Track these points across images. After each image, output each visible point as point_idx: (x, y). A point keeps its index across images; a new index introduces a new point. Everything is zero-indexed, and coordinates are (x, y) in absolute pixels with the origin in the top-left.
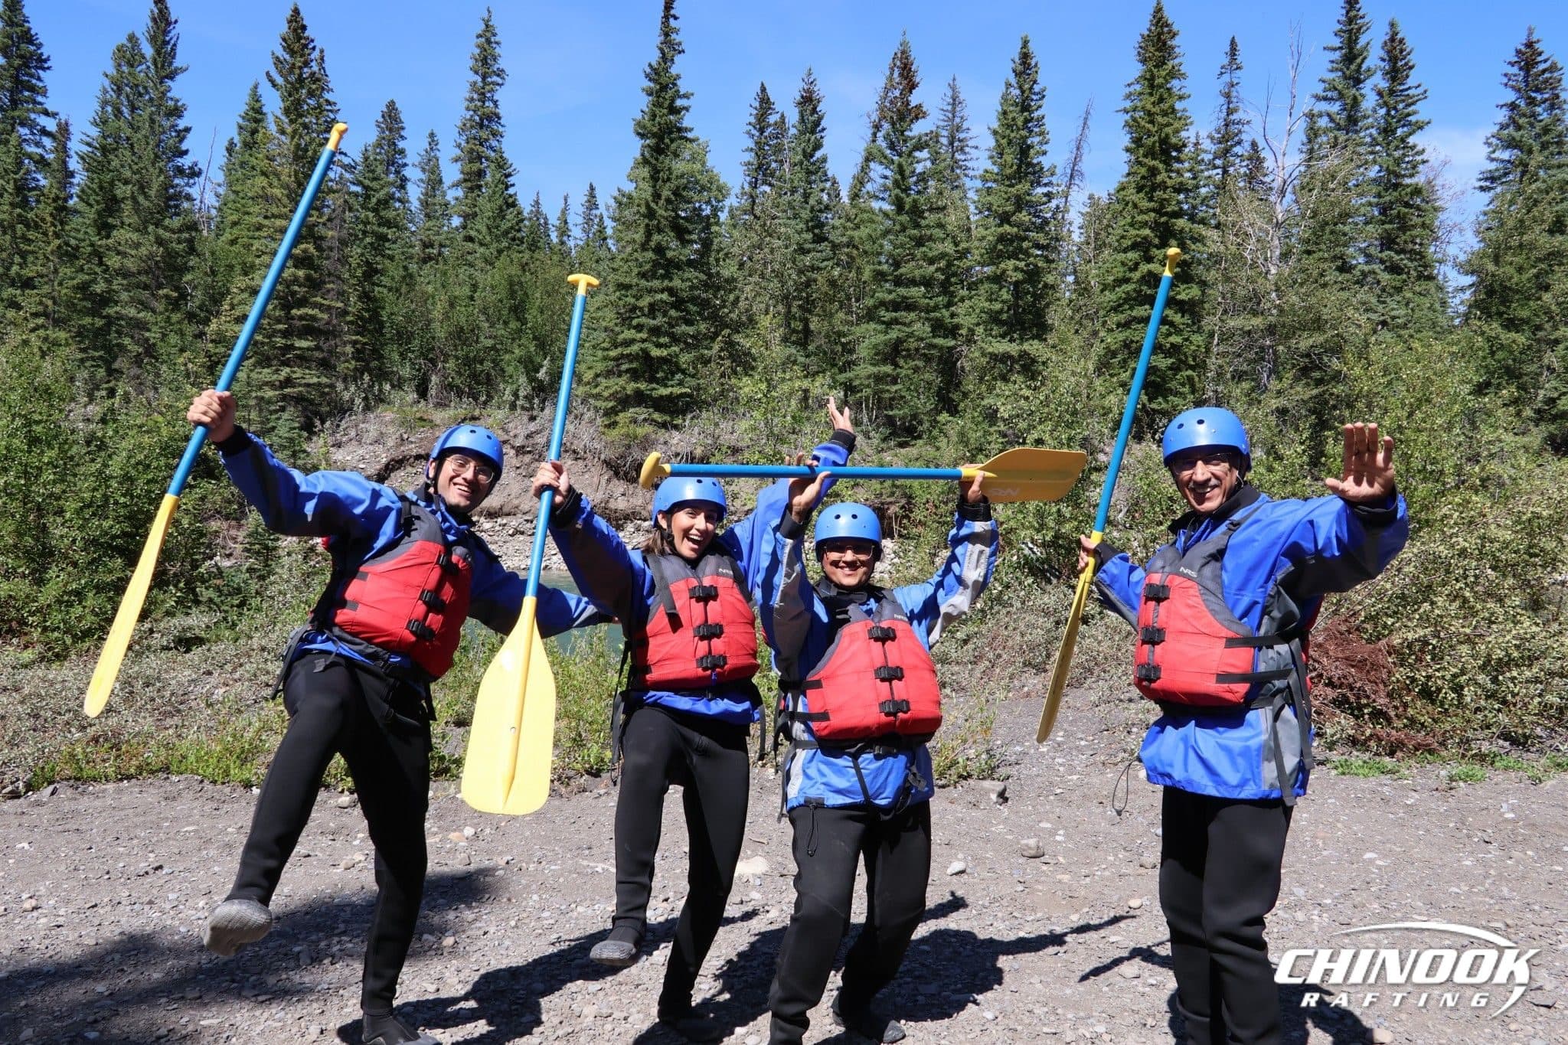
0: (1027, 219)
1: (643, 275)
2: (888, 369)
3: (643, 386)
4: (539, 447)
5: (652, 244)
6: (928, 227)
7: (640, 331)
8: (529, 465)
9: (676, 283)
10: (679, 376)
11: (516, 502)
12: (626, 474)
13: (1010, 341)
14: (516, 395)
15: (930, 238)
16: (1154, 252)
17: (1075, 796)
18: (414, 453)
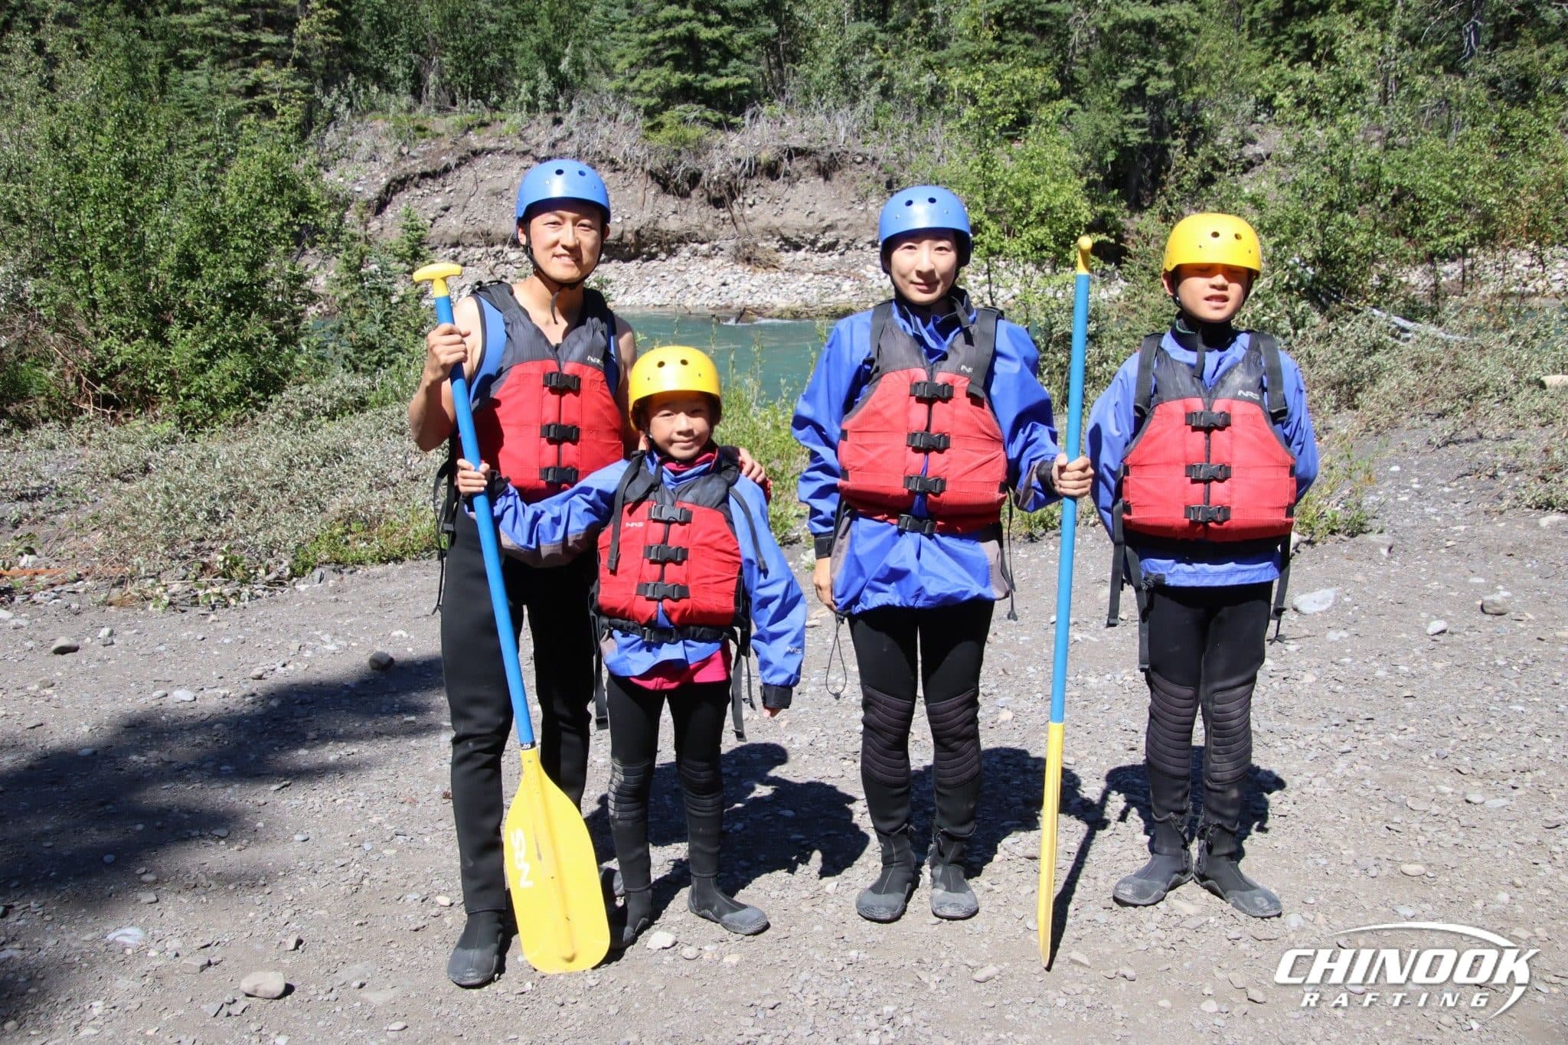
2: (990, 45)
3: (690, 77)
7: (684, 6)
10: (734, 63)
12: (677, 187)
13: (1155, 3)
14: (533, 92)
18: (418, 170)
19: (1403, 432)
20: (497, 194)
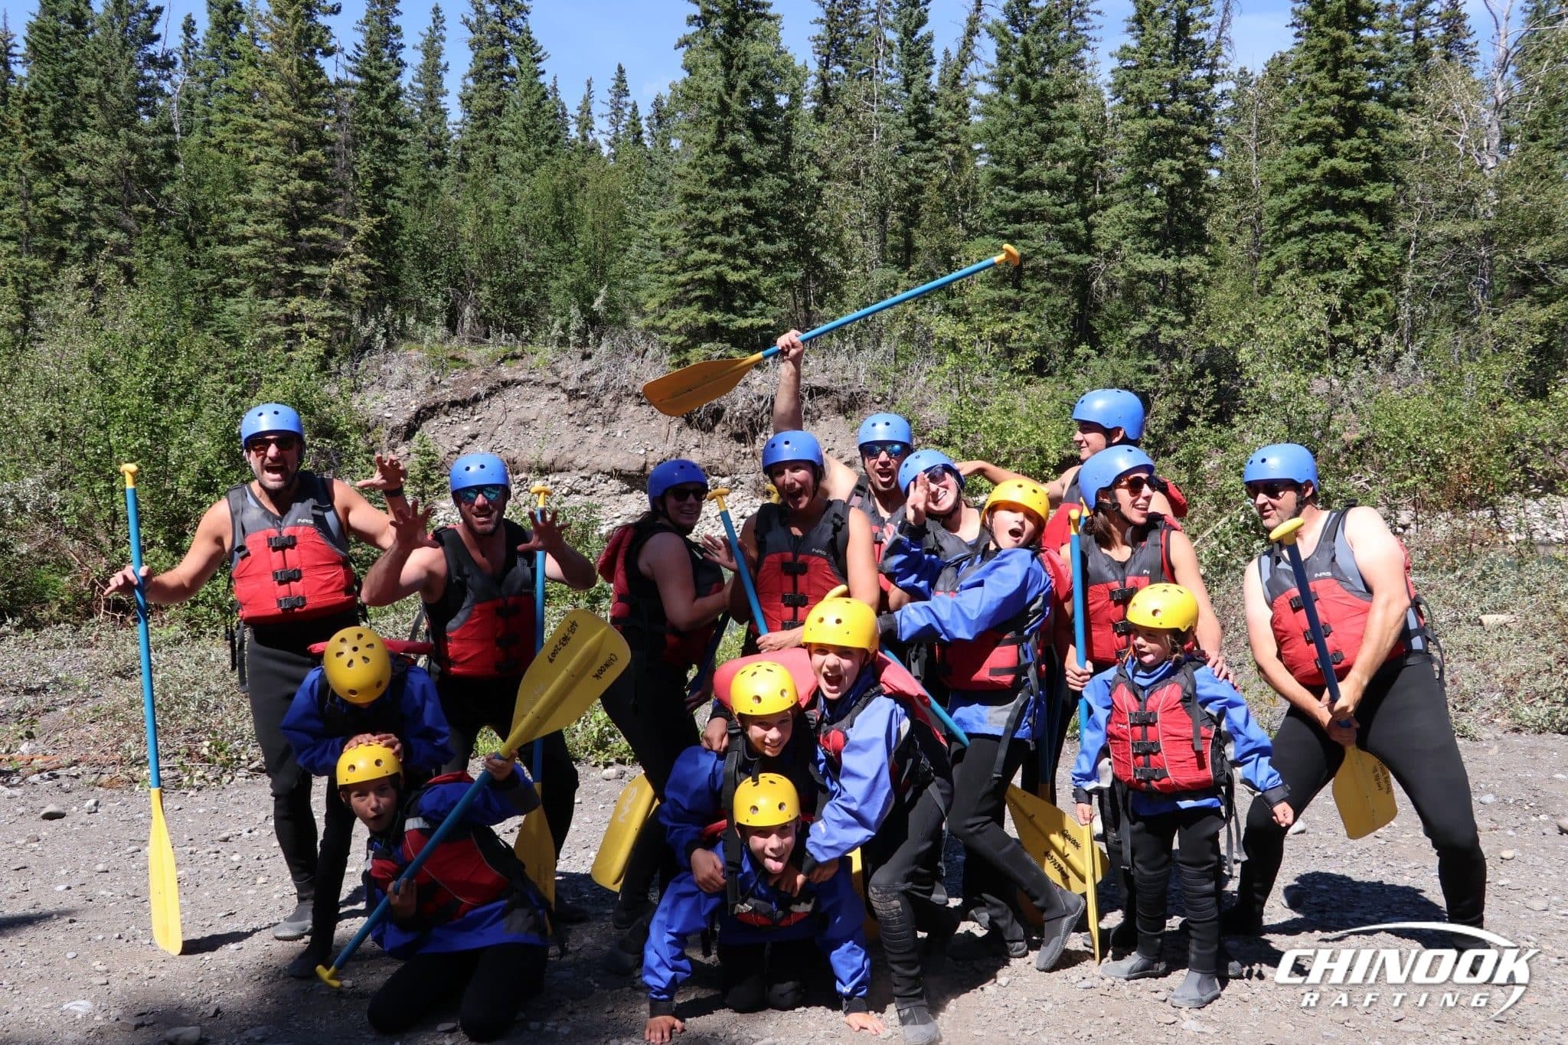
0: (1186, 109)
1: (713, 183)
2: (1009, 292)
3: (717, 317)
4: (596, 391)
5: (726, 145)
6: (1058, 118)
7: (713, 251)
8: (583, 411)
9: (755, 192)
10: (759, 305)
11: (570, 456)
12: (700, 421)
13: (1166, 256)
14: (565, 327)
15: (1062, 133)
16: (1338, 143)
18: (448, 399)
20: (524, 423)
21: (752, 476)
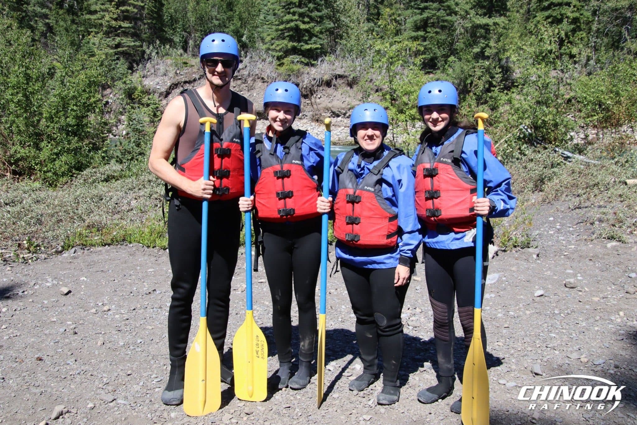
3: (296, 44)
4: (245, 76)
7: (294, 15)
8: (239, 85)
10: (314, 39)
13: (489, 17)
17: (575, 256)
18: (183, 80)
19: (560, 202)
21: (311, 113)
